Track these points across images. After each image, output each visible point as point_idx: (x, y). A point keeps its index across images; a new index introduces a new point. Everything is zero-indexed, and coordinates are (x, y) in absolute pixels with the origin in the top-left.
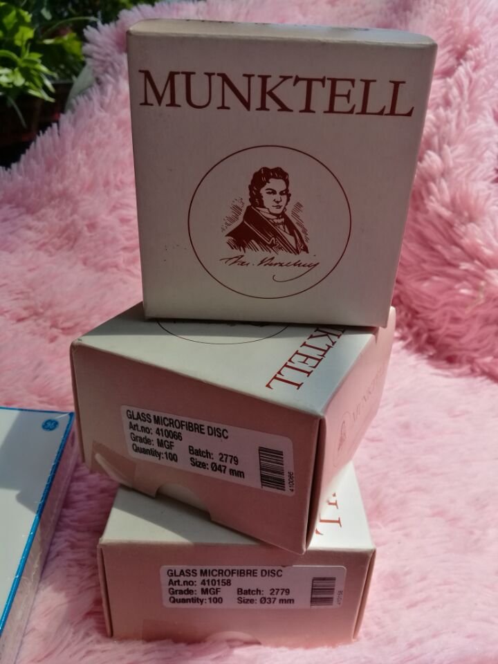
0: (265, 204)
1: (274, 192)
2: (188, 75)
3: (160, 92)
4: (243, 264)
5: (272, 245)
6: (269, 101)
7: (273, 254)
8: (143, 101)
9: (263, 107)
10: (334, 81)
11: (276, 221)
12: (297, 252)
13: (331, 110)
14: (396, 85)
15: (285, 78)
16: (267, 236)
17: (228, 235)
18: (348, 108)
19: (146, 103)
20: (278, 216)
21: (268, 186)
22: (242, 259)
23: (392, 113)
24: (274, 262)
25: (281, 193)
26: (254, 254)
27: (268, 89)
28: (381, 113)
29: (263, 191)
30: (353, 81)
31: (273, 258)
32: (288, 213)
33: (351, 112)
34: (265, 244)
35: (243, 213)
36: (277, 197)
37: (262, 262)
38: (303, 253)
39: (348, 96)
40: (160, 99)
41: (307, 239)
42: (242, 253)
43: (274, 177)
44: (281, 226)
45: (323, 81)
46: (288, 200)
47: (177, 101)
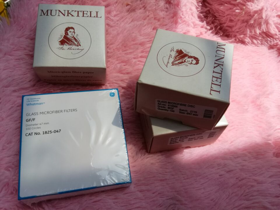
0: (69, 34)
1: (71, 32)
2: (51, 10)
3: (45, 13)
4: (63, 49)
5: (71, 44)
6: (69, 15)
7: (71, 46)
8: (40, 15)
9: (68, 15)
10: (83, 12)
11: (72, 38)
12: (78, 46)
13: (83, 16)
14: (97, 12)
15: (73, 11)
16: (69, 42)
17: (59, 42)
18: (87, 16)
19: (41, 15)
20: (72, 37)
21: (69, 31)
22: (63, 48)
23: (97, 17)
24: (72, 48)
25: (73, 32)
26: (66, 47)
27: (69, 12)
28: (95, 17)
29: (68, 32)
30: (88, 12)
31: (71, 48)
32: (75, 37)
33: (88, 16)
34: (69, 44)
35: (63, 37)
36: (72, 33)
37: (68, 49)
38: (79, 46)
39: (87, 14)
40: (44, 14)
41: (80, 43)
42: (63, 46)
43: (71, 29)
44: (73, 40)
45: (81, 11)
46: (75, 34)
47: (48, 15)
